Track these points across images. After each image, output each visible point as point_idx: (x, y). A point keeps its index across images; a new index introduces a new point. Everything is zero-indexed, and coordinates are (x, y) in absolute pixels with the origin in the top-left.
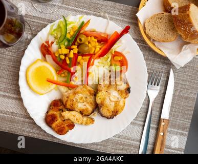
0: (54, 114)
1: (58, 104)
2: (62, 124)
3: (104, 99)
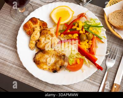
0: (37, 23)
1: (44, 26)
2: (31, 27)
3: (48, 53)
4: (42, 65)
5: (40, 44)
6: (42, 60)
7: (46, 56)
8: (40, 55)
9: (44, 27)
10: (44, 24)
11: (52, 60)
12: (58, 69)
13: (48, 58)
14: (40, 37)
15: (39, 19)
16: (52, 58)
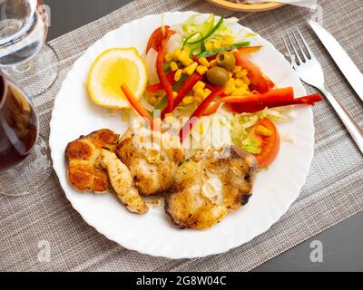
0: (89, 147)
1: (109, 138)
2: (89, 171)
3: (191, 181)
4: (205, 216)
5: (148, 183)
6: (195, 206)
7: (193, 190)
8: (176, 202)
9: (111, 140)
10: (104, 137)
11: (214, 185)
12: (245, 188)
13: (201, 190)
14: (129, 169)
15: (82, 137)
16: (209, 181)
